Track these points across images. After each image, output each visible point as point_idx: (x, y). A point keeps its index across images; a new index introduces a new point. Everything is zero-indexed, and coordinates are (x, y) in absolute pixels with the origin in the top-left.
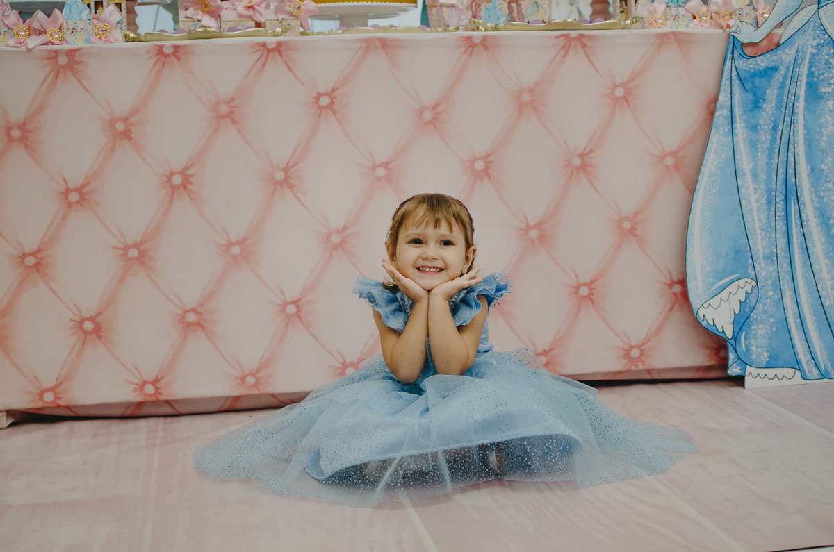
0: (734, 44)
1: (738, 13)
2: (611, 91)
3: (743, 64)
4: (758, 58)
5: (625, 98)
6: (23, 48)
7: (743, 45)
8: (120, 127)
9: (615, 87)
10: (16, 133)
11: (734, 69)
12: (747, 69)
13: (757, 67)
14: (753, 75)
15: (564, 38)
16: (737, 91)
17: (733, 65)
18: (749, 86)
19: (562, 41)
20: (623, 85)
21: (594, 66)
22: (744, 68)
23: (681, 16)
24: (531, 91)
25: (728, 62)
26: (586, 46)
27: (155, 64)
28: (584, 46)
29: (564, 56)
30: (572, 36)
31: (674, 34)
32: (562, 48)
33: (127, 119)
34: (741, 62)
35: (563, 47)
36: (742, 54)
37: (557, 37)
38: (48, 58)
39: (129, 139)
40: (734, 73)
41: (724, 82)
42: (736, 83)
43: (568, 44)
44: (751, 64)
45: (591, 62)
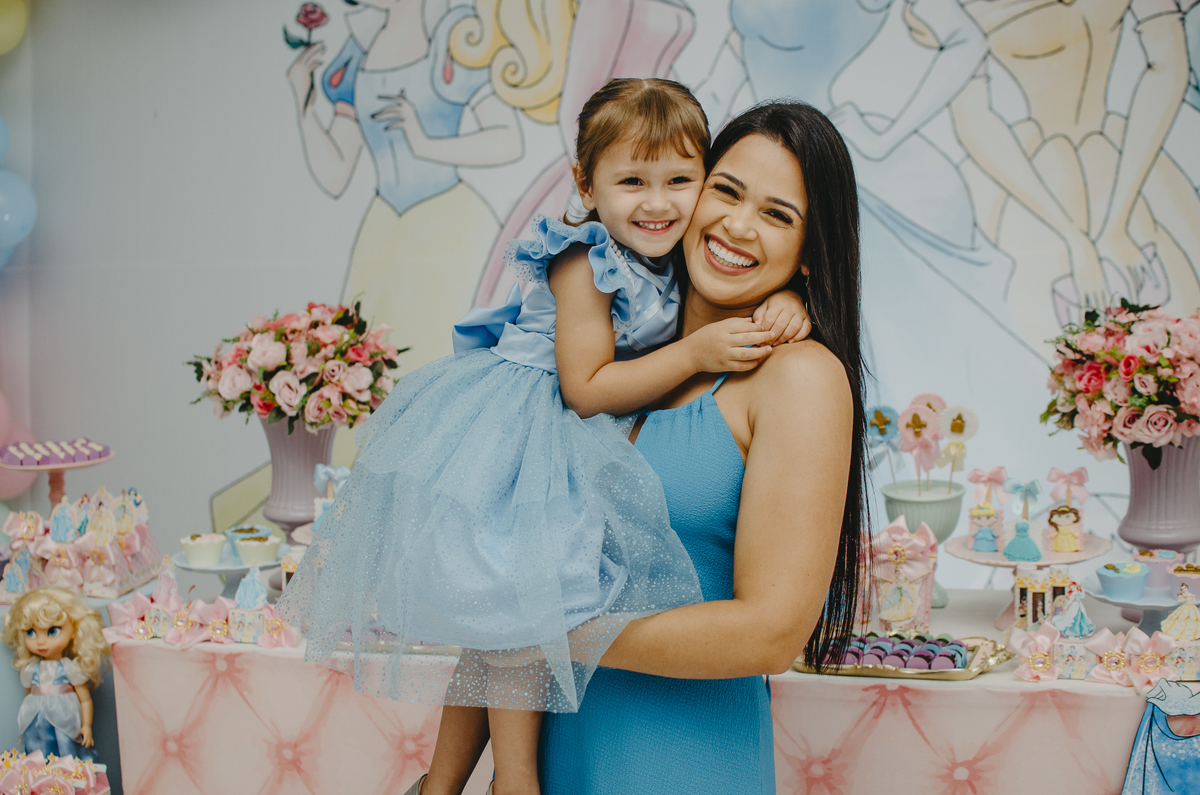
0: (1153, 715)
1: (1176, 655)
2: (948, 771)
3: (1166, 749)
4: (1194, 740)
5: (969, 782)
6: (178, 646)
7: (1168, 717)
8: (288, 754)
9: (955, 766)
10: (172, 747)
11: (1150, 754)
12: (1174, 756)
13: (1191, 754)
14: (1185, 766)
15: (877, 690)
16: (1154, 789)
17: (1149, 748)
18: (1175, 781)
19: (873, 695)
20: (967, 764)
21: (922, 734)
22: (1169, 754)
23: (1077, 658)
24: (825, 762)
25: (1141, 744)
26: (910, 704)
27: (327, 682)
28: (906, 704)
29: (876, 717)
30: (889, 688)
31: (1053, 693)
32: (872, 706)
33: (295, 746)
34: (1164, 745)
35: (875, 703)
36: (1168, 733)
37: (866, 689)
38: (205, 662)
39: (299, 770)
40: (1151, 761)
41: (1131, 774)
42: (1153, 777)
43: (882, 700)
44: (1181, 748)
45: (918, 728)
